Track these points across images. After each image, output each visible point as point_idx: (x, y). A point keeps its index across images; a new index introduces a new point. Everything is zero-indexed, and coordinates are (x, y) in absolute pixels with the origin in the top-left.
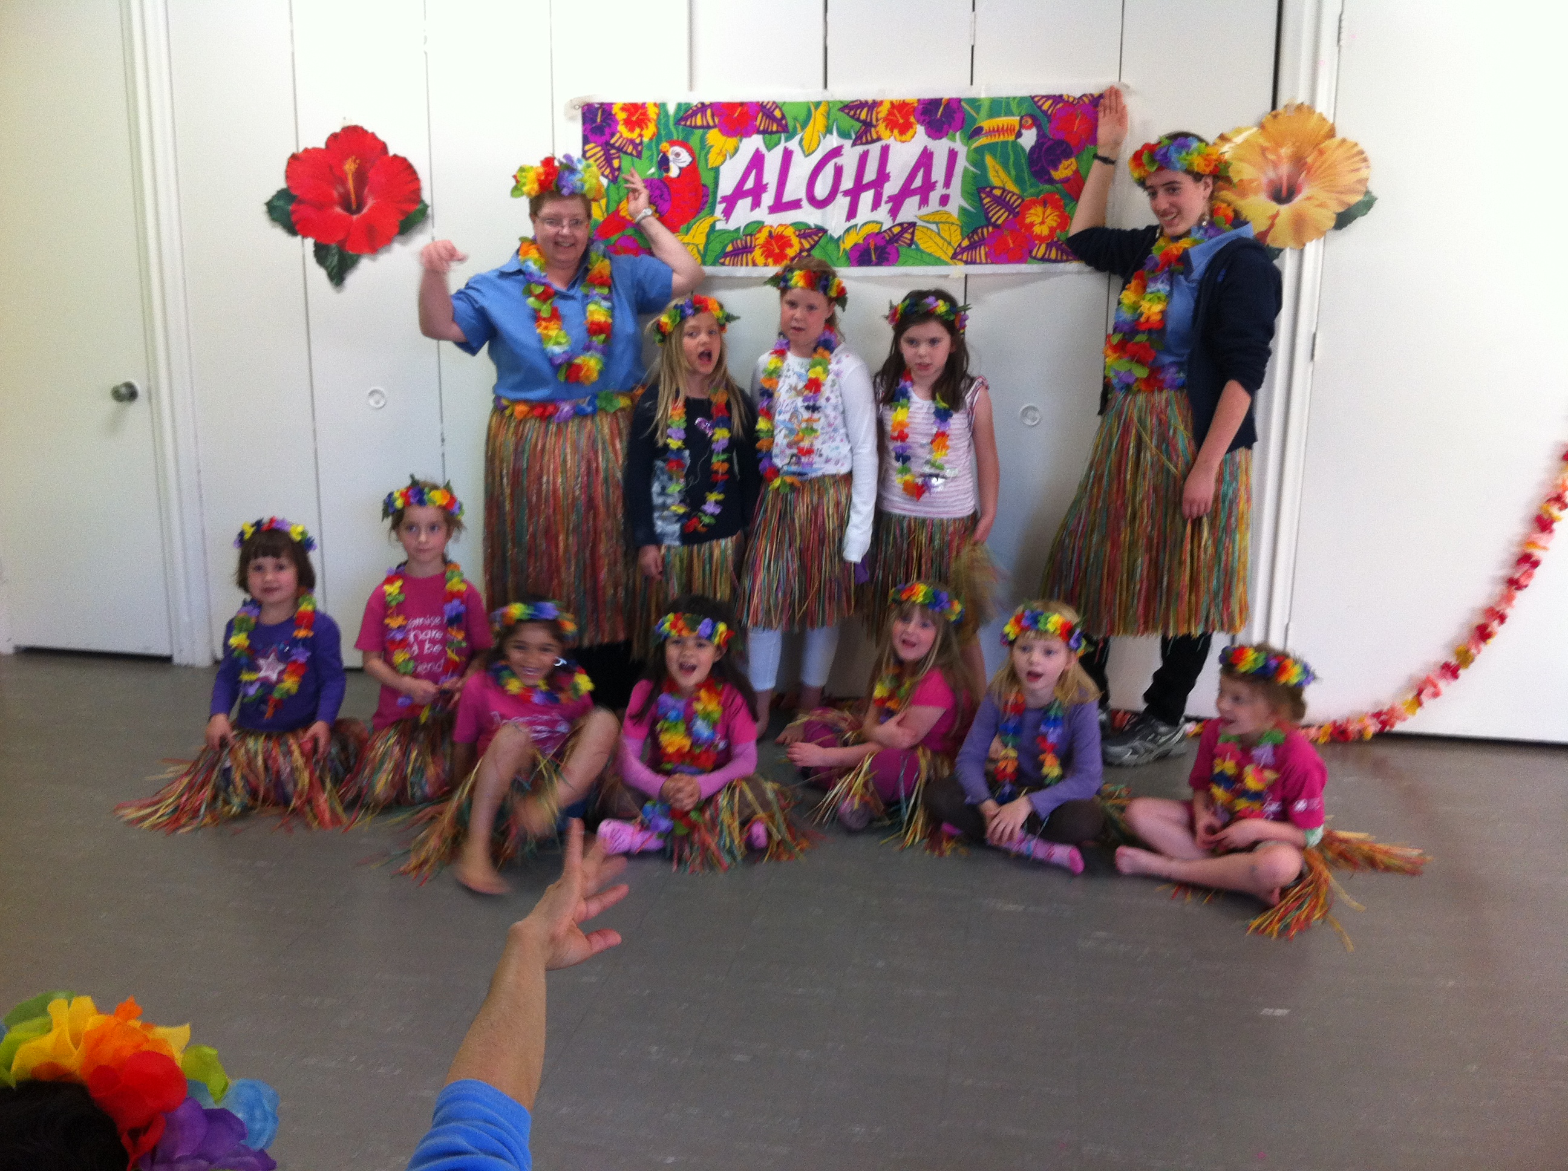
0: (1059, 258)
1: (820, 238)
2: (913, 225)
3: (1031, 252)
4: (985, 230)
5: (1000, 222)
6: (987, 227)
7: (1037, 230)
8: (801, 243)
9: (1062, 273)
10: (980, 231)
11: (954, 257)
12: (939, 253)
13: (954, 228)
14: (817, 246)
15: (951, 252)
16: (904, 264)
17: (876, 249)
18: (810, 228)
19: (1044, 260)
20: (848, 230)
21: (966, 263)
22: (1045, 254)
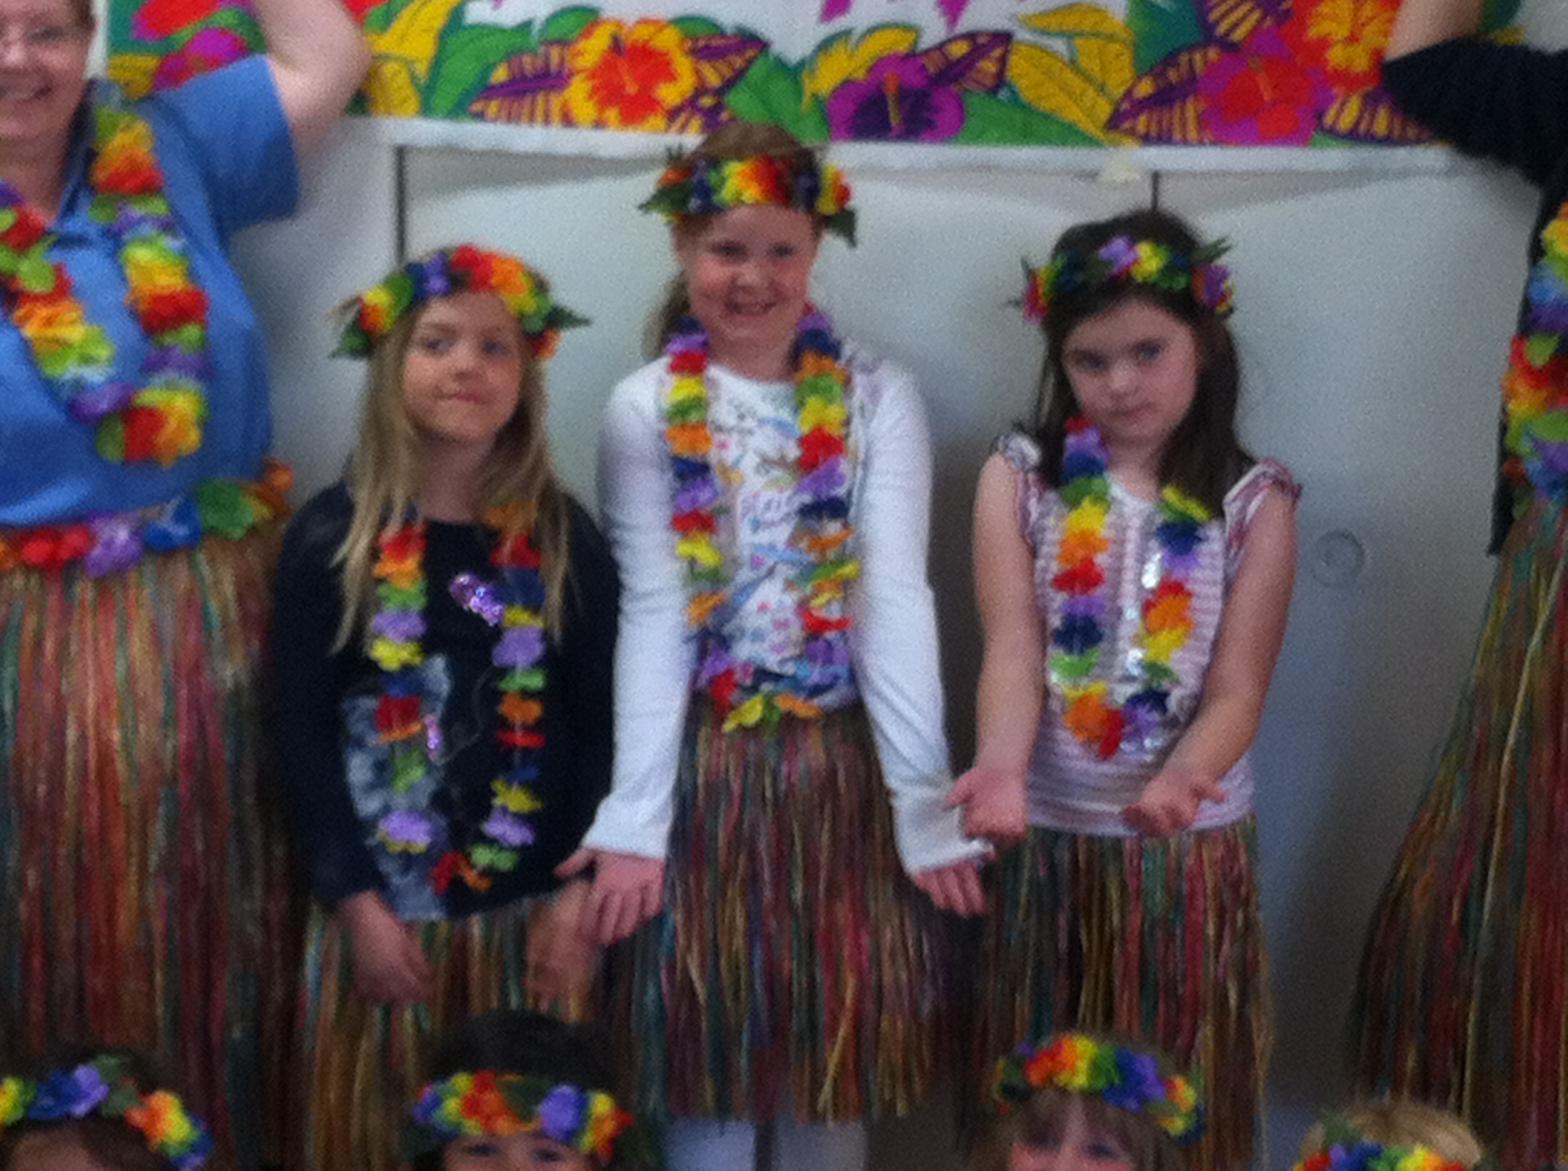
0: (1396, 133)
1: (749, 63)
2: (1003, 39)
3: (1320, 115)
4: (1198, 57)
5: (1239, 35)
6: (1204, 45)
7: (1336, 56)
8: (697, 72)
9: (1404, 174)
10: (1184, 59)
11: (1114, 123)
12: (1073, 114)
13: (1115, 47)
14: (742, 85)
15: (1104, 110)
16: (978, 138)
17: (903, 95)
18: (722, 34)
19: (1355, 136)
20: (825, 46)
21: (1146, 139)
22: (1357, 124)
